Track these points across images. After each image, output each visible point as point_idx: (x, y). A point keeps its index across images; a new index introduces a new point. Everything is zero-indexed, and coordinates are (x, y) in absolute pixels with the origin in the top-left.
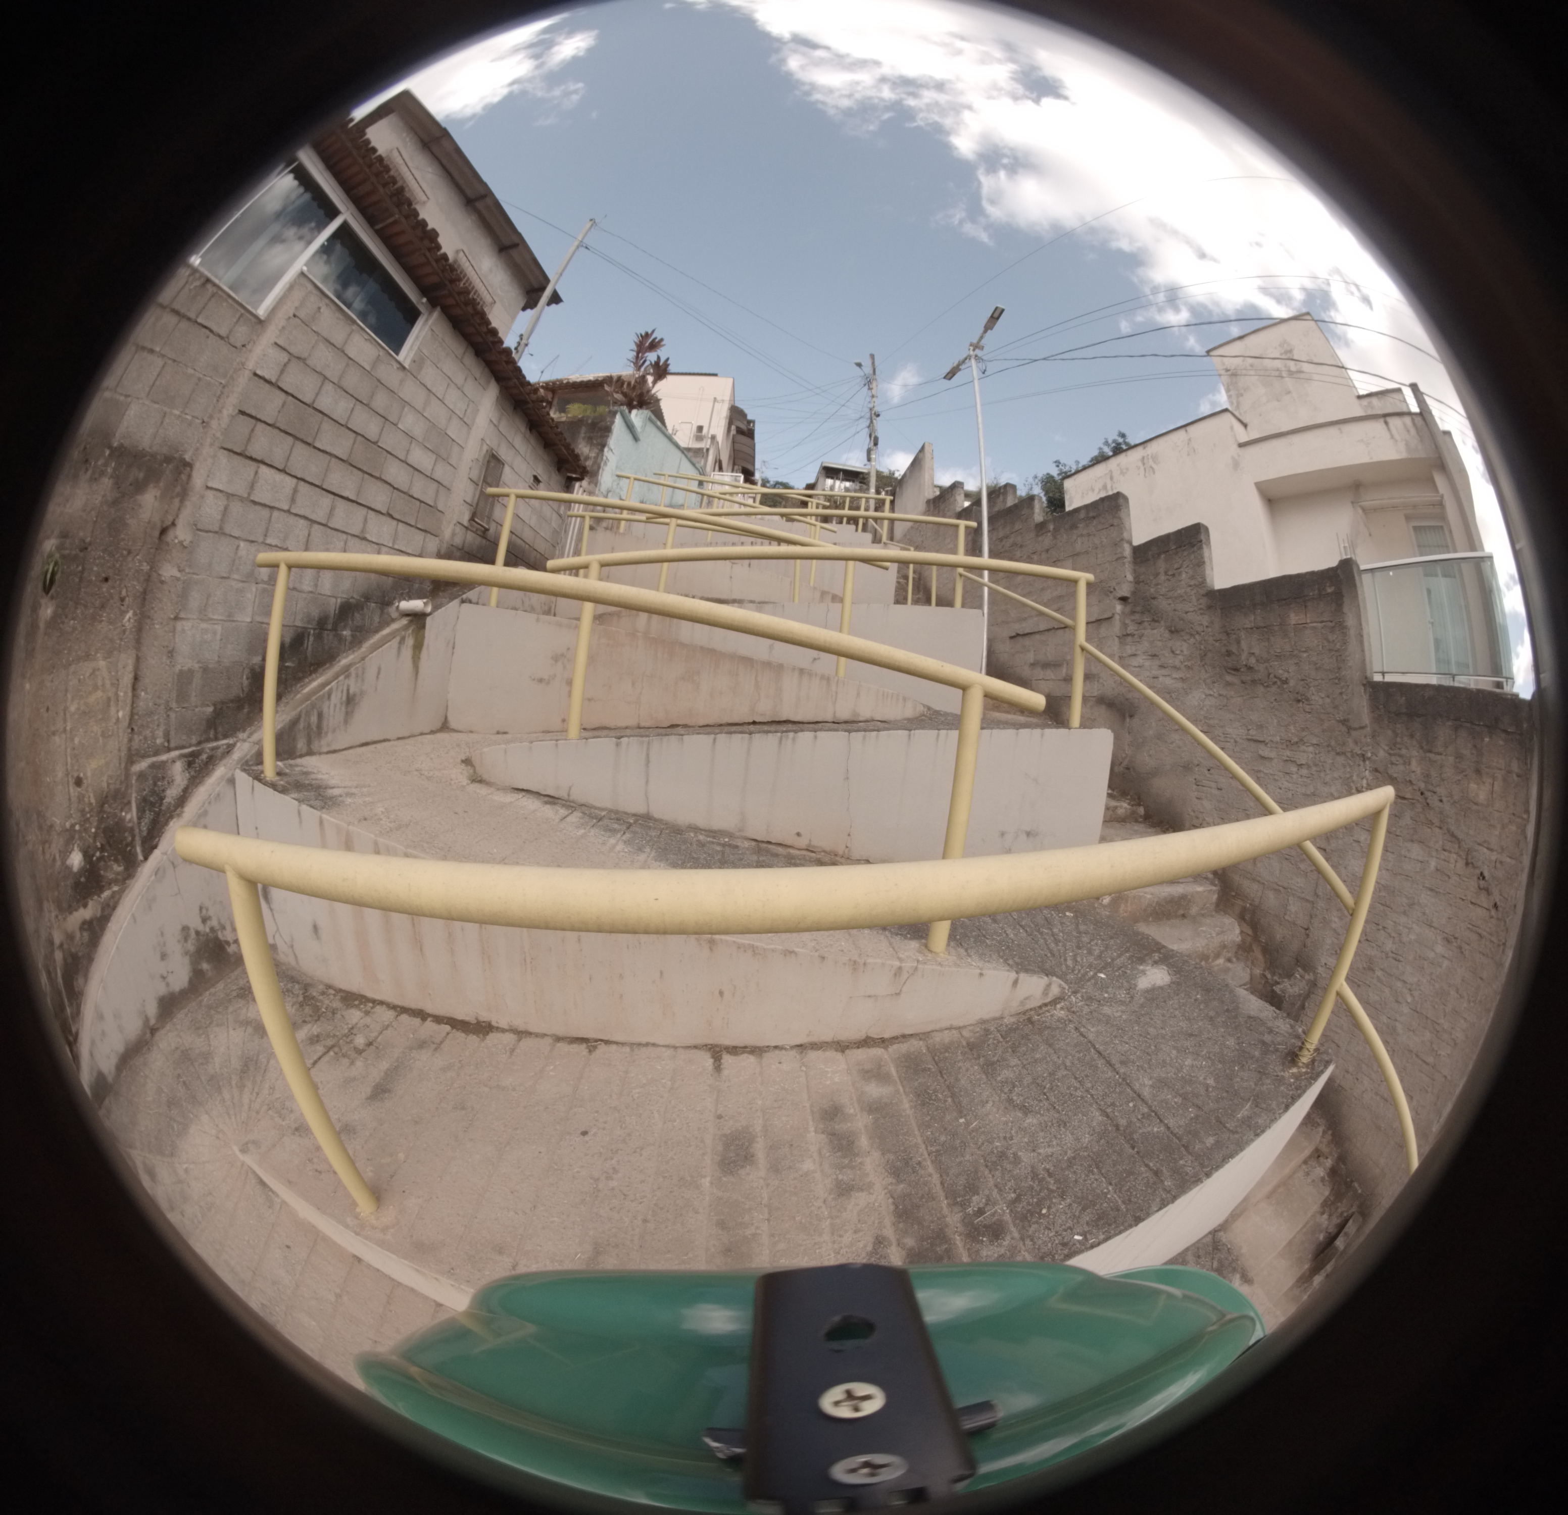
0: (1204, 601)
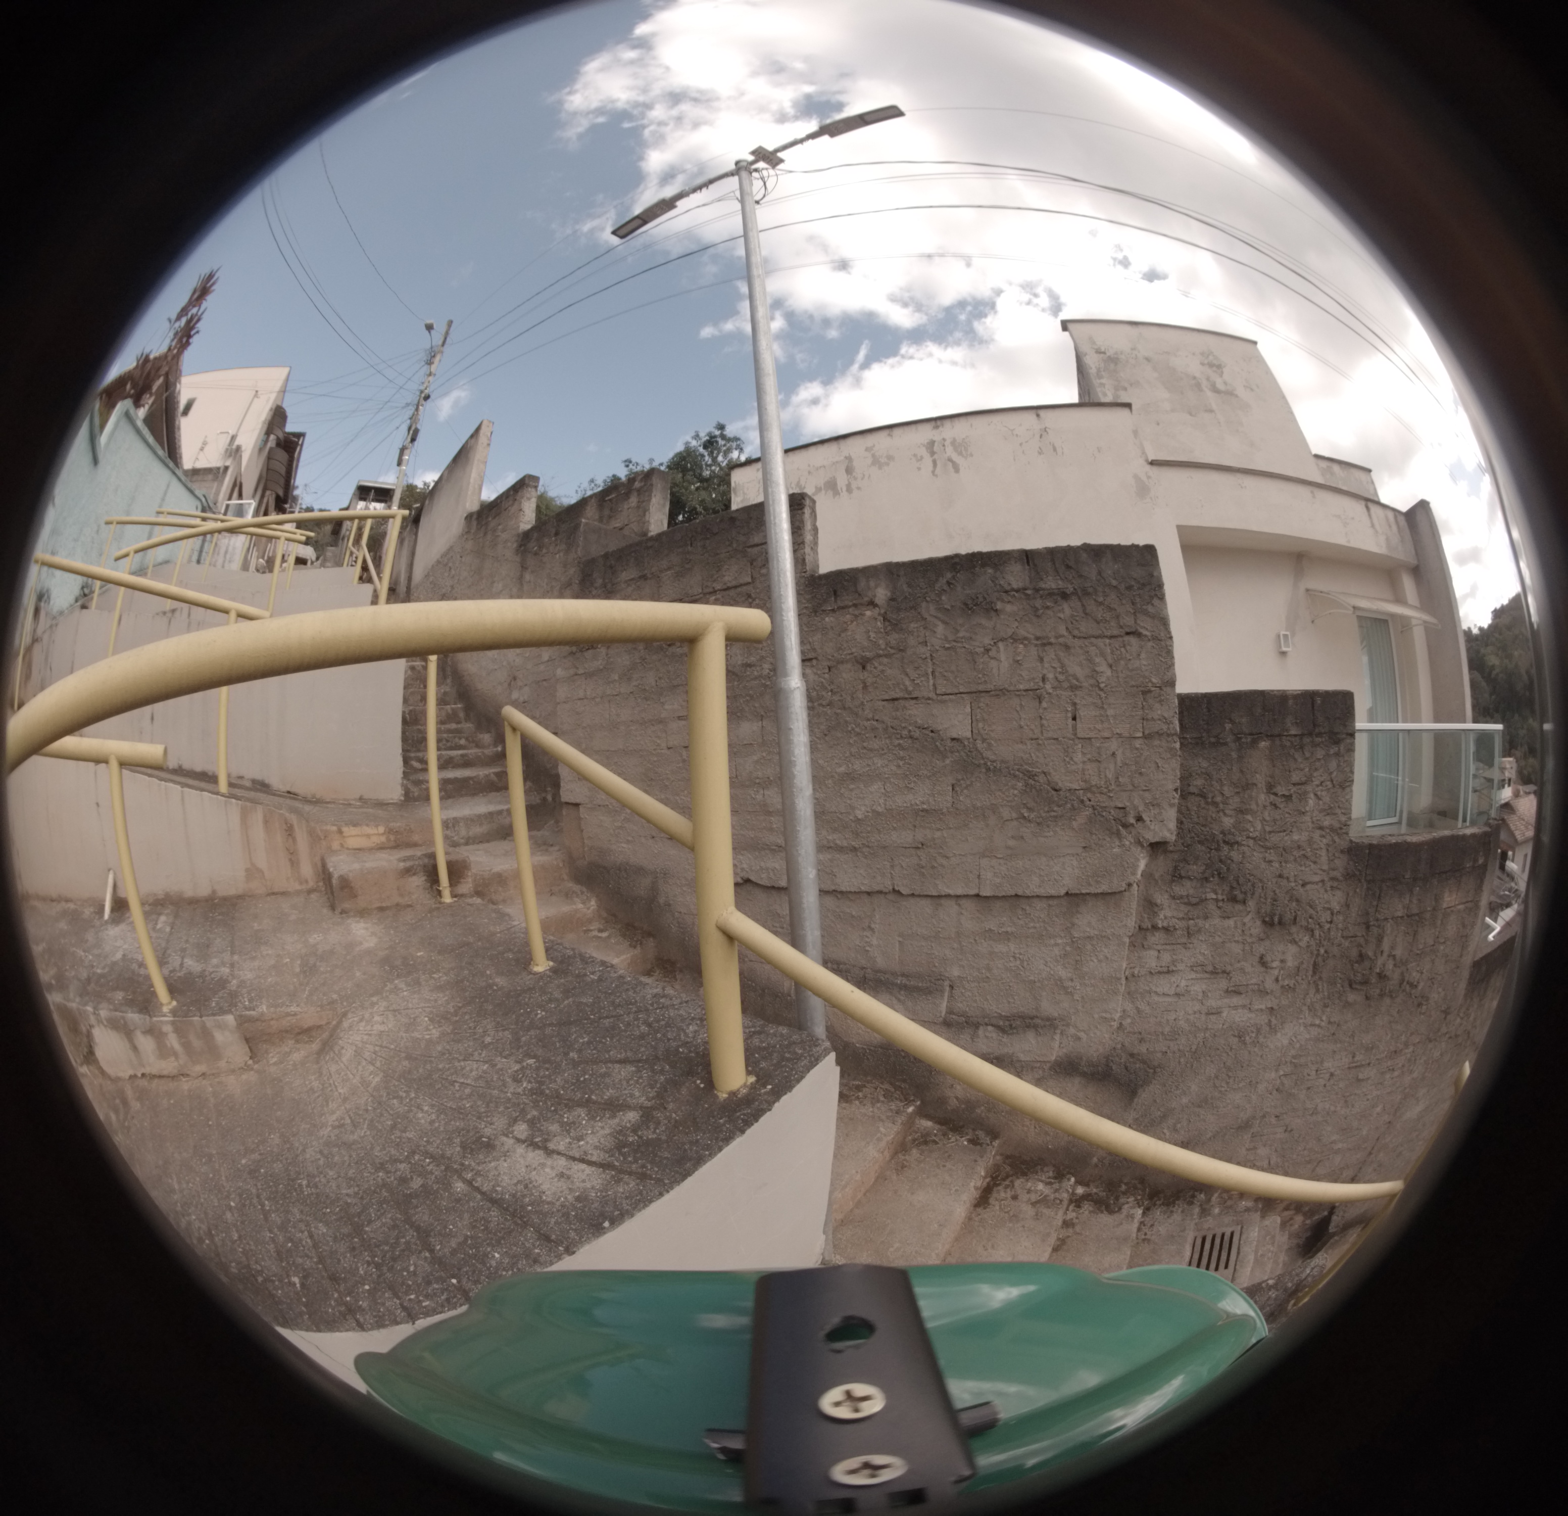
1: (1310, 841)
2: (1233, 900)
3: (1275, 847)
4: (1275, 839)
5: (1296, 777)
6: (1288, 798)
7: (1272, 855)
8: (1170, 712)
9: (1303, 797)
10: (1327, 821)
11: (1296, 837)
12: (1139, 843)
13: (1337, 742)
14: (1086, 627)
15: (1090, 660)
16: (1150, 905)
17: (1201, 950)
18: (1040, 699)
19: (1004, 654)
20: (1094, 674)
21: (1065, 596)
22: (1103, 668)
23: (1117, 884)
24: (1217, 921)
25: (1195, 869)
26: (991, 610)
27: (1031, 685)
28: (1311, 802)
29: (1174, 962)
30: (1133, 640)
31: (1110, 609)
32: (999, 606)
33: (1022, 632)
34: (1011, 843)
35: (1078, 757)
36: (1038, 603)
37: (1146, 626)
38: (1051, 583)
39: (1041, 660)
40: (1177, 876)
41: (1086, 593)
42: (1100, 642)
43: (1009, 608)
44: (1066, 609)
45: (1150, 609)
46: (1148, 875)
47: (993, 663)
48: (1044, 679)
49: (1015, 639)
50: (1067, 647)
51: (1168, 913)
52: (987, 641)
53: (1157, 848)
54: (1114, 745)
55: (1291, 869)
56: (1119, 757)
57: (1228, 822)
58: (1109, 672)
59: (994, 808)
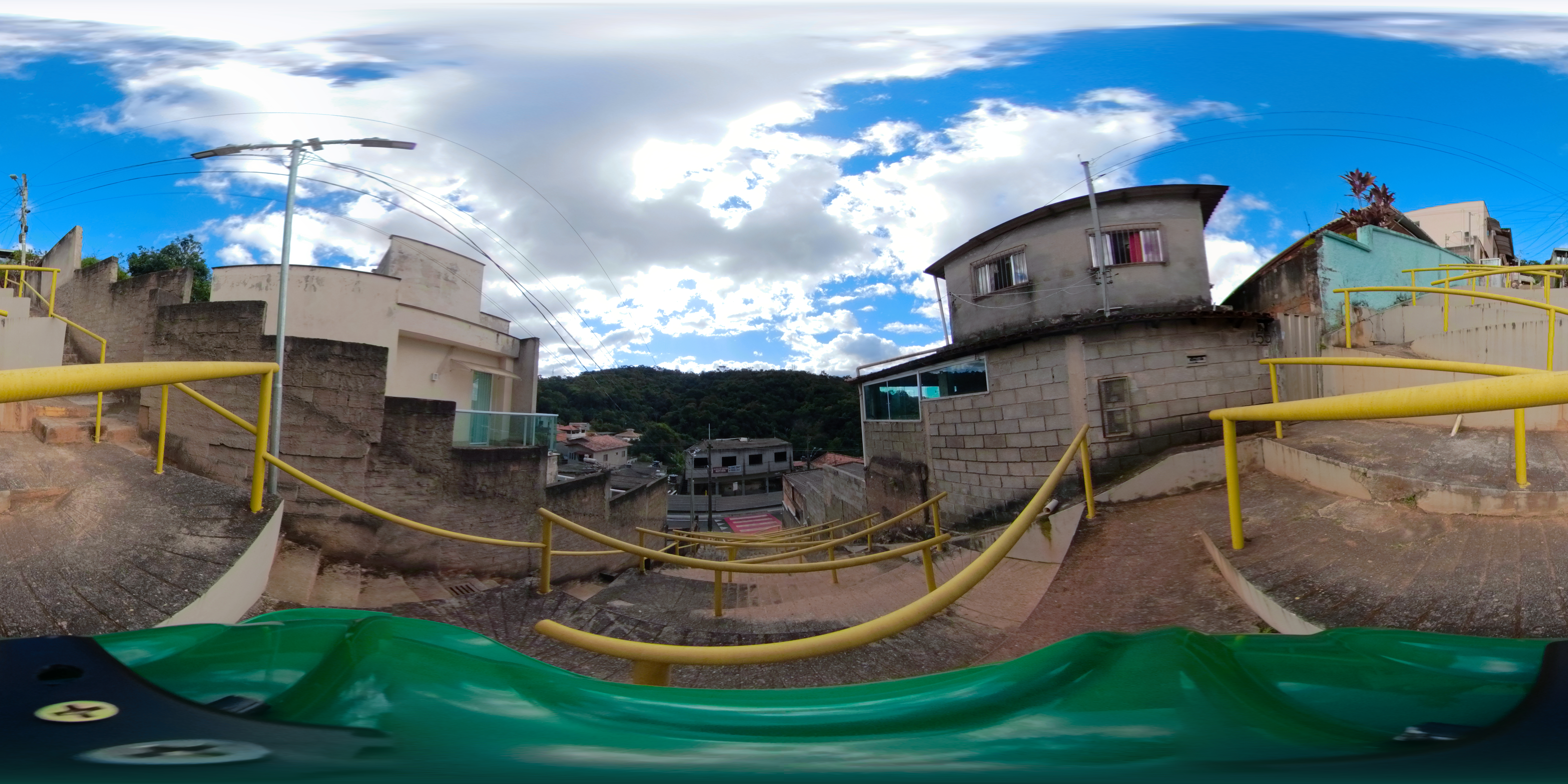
0: (449, 455)
1: (434, 447)
2: (403, 463)
3: (419, 448)
4: (419, 445)
5: (427, 426)
6: (424, 433)
7: (417, 450)
8: (381, 403)
9: (431, 433)
10: (441, 441)
11: (428, 445)
12: (367, 442)
13: (447, 417)
14: (357, 371)
15: (357, 383)
16: (371, 463)
17: (392, 479)
18: (337, 392)
19: (328, 375)
20: (357, 387)
21: (352, 360)
22: (360, 385)
23: (359, 455)
24: (397, 470)
25: (388, 453)
26: (326, 360)
27: (335, 388)
28: (434, 434)
29: (382, 483)
30: (373, 378)
31: (367, 366)
32: (329, 359)
33: (335, 370)
34: (323, 439)
35: (348, 413)
36: (343, 361)
37: (378, 374)
38: (349, 355)
39: (340, 380)
40: (381, 454)
41: (360, 360)
42: (361, 377)
43: (333, 361)
44: (352, 365)
45: (381, 369)
46: (370, 453)
47: (323, 379)
48: (340, 386)
49: (333, 372)
50: (350, 377)
51: (378, 466)
52: (323, 371)
53: (373, 445)
54: (361, 410)
55: (426, 455)
56: (362, 415)
57: (400, 438)
58: (362, 387)
59: (318, 427)
